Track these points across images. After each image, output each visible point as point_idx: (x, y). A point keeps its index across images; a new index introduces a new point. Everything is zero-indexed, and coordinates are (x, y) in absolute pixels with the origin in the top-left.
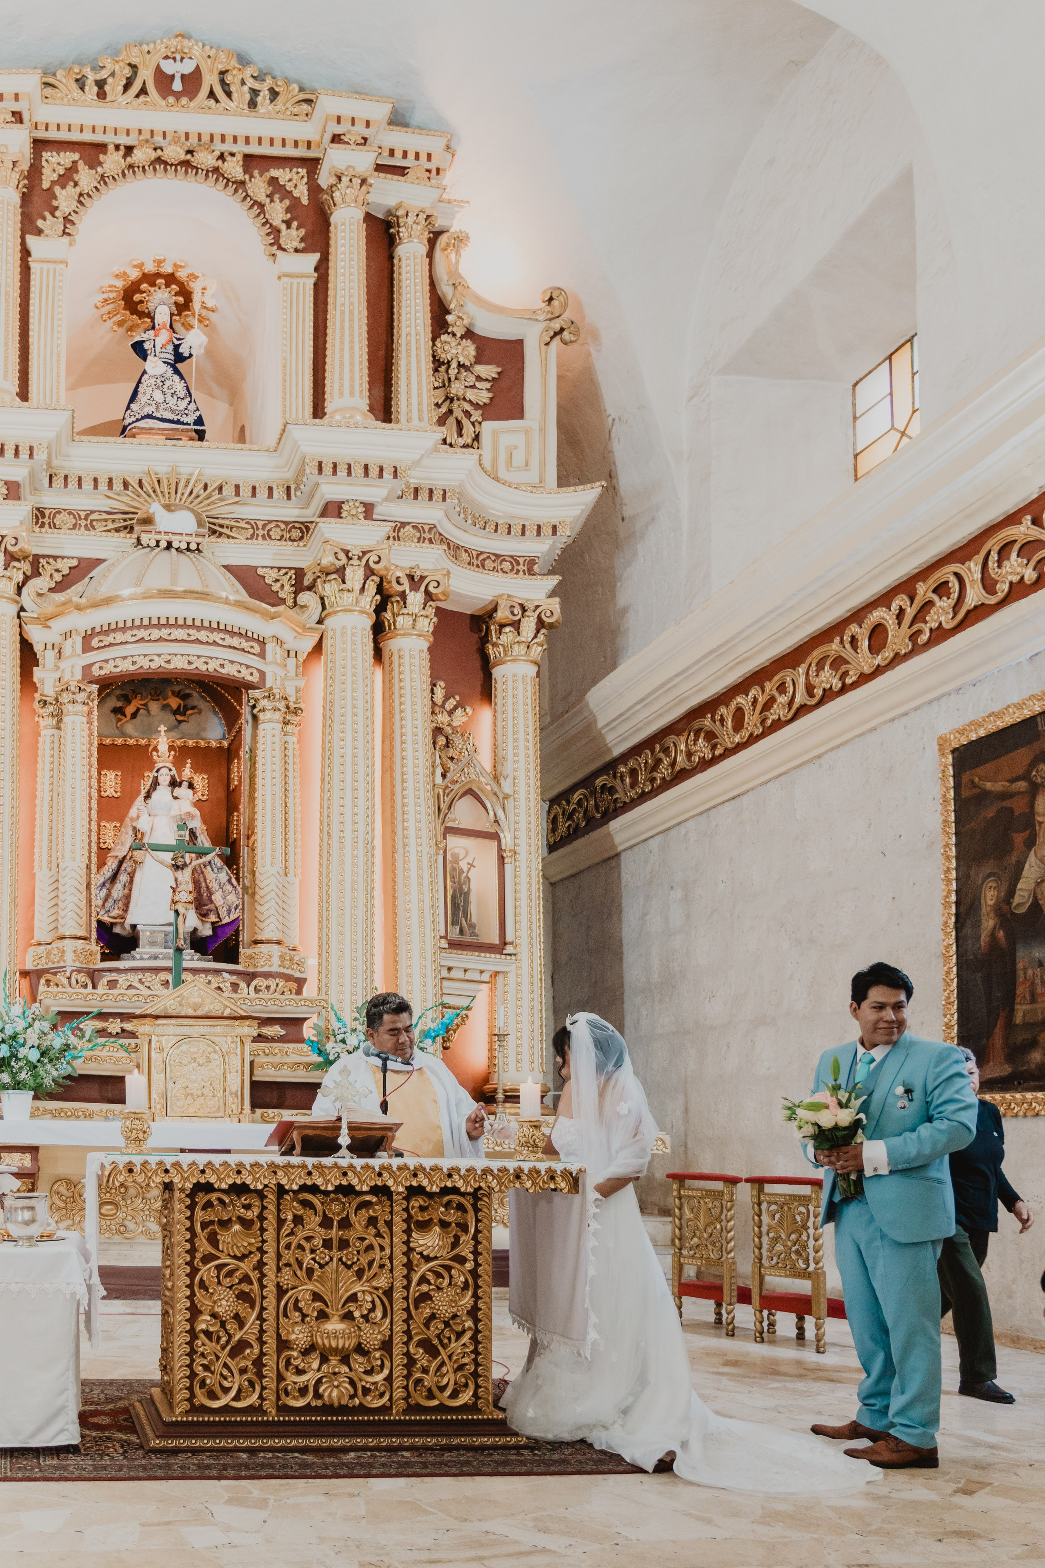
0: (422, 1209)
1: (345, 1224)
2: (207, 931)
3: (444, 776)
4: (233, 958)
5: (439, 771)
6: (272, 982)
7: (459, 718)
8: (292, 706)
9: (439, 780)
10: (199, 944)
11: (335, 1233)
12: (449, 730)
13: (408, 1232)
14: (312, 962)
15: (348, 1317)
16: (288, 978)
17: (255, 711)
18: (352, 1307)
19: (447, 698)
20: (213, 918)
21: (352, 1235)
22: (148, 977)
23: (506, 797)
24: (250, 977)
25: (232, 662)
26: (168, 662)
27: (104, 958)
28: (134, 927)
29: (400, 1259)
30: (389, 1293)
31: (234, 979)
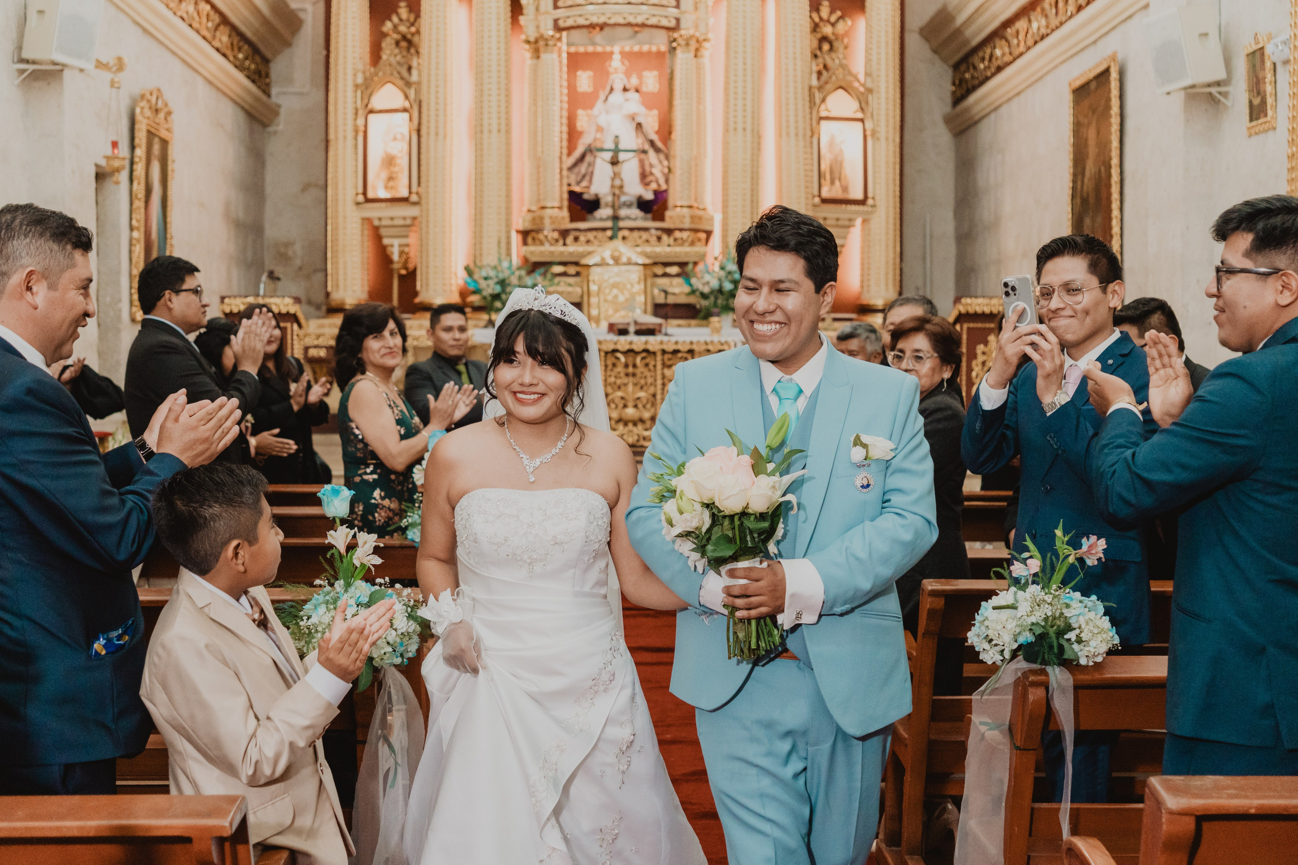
0: (669, 359)
1: (635, 366)
2: (649, 196)
3: (819, 78)
4: (660, 217)
5: (815, 76)
6: (685, 235)
7: (841, 27)
8: (701, 39)
9: (815, 82)
10: (644, 205)
11: (631, 370)
12: (832, 37)
13: (663, 369)
14: (718, 218)
15: (636, 406)
16: (696, 231)
17: (674, 45)
18: (638, 402)
19: (832, 12)
20: (654, 186)
21: (638, 371)
22: (600, 234)
23: (870, 91)
24: (669, 232)
25: (654, 15)
26: (609, 18)
27: (573, 219)
28: (596, 195)
29: (659, 382)
30: (654, 396)
31: (659, 233)
